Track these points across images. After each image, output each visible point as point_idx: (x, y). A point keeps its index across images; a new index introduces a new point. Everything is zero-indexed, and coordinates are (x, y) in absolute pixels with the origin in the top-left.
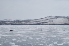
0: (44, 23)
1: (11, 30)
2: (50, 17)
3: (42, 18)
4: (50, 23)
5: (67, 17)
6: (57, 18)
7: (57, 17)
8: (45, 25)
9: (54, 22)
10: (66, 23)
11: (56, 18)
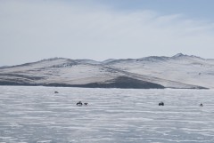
0: (32, 78)
1: (80, 104)
2: (51, 60)
3: (27, 64)
4: (50, 80)
5: (101, 64)
6: (74, 67)
7: (73, 63)
8: (36, 85)
9: (63, 76)
10: (98, 81)
11: (71, 65)
